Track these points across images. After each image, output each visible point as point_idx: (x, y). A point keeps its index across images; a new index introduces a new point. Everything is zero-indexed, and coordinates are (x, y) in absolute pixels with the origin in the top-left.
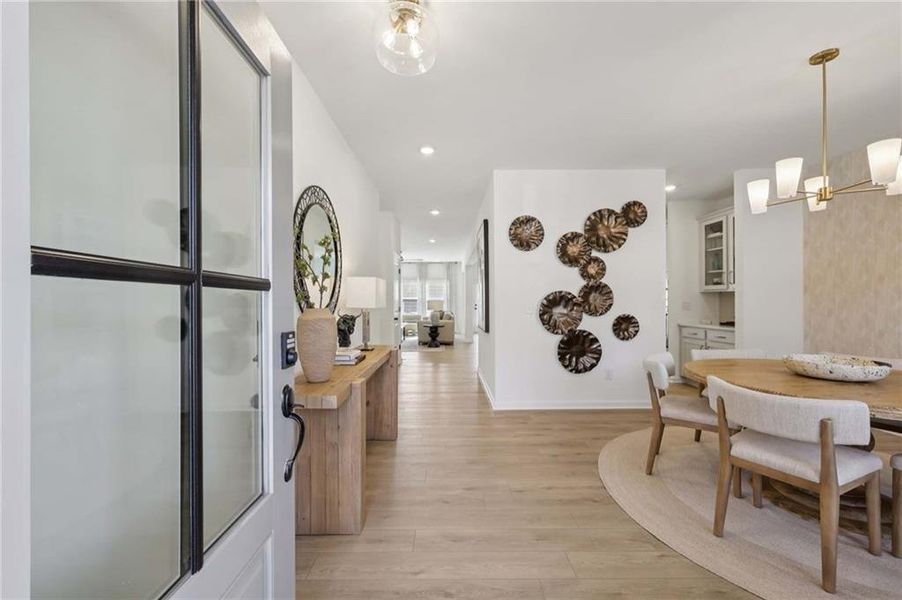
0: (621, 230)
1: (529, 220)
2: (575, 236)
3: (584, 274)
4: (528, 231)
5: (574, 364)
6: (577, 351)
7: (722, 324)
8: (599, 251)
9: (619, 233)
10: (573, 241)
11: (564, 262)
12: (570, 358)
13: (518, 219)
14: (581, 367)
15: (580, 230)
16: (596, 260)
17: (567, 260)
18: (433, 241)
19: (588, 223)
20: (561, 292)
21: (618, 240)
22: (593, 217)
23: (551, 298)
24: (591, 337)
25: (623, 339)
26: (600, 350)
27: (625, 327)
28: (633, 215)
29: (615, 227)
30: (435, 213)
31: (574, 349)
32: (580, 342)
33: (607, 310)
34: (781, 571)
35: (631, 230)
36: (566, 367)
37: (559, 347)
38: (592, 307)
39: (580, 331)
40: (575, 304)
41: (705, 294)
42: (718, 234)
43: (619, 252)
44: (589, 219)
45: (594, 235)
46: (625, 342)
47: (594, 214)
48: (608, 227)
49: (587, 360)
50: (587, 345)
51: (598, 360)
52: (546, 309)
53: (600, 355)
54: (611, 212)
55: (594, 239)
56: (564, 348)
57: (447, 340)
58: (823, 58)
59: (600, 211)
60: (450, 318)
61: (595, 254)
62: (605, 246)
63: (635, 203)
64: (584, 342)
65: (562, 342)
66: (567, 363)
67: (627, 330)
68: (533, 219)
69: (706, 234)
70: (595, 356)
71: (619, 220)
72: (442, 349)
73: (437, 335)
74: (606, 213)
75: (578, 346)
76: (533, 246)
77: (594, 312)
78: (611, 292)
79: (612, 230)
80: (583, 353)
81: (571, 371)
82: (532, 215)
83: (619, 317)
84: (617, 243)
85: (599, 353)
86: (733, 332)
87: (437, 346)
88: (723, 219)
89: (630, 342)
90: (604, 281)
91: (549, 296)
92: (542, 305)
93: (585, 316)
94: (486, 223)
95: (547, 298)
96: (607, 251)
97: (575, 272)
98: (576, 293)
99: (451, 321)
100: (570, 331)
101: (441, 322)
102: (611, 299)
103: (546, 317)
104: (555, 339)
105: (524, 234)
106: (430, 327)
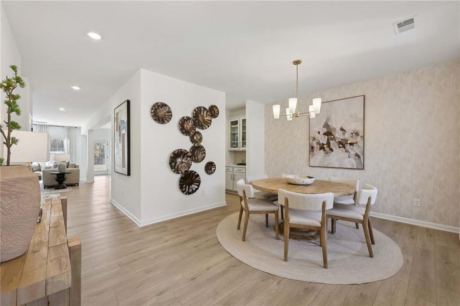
0: (209, 119)
1: (164, 105)
2: (188, 118)
3: (192, 140)
4: (162, 112)
5: (187, 190)
6: (189, 182)
7: (238, 164)
8: (199, 128)
9: (208, 120)
10: (187, 121)
11: (183, 133)
12: (186, 186)
13: (157, 103)
14: (190, 191)
15: (190, 115)
16: (198, 133)
17: (184, 131)
18: (62, 109)
19: (194, 112)
20: (181, 150)
21: (208, 123)
22: (197, 110)
23: (176, 152)
24: (196, 174)
25: (209, 174)
26: (200, 181)
27: (210, 168)
28: (213, 111)
29: (206, 117)
30: (76, 88)
31: (187, 181)
32: (191, 177)
33: (203, 159)
34: (309, 266)
35: (213, 120)
36: (183, 192)
37: (180, 181)
38: (196, 158)
39: (191, 171)
40: (188, 156)
41: (230, 151)
42: (236, 126)
43: (209, 129)
44: (195, 110)
45: (197, 120)
46: (210, 175)
47: (197, 108)
48: (203, 116)
49: (194, 187)
50: (194, 178)
51: (199, 186)
52: (173, 159)
53: (200, 183)
54: (205, 109)
55: (197, 121)
56: (182, 182)
57: (72, 182)
58: (297, 63)
59: (200, 107)
60: (76, 167)
61: (197, 130)
62: (202, 126)
63: (215, 106)
64: (192, 177)
65: (182, 178)
66: (184, 190)
67: (211, 169)
68: (166, 105)
69: (231, 126)
70: (198, 184)
71: (208, 113)
72: (68, 190)
73: (64, 179)
74: (202, 109)
75: (189, 179)
76: (166, 121)
77: (197, 161)
78: (205, 150)
79: (205, 118)
80: (192, 183)
81: (186, 194)
82: (165, 103)
83: (208, 163)
84: (207, 125)
85: (199, 182)
86: (245, 168)
87: (64, 188)
88: (238, 120)
89: (213, 175)
90: (202, 144)
91: (175, 152)
92: (171, 157)
93: (193, 163)
94: (128, 102)
95: (174, 153)
96: (203, 129)
97: (188, 138)
98: (188, 150)
99: (76, 168)
100: (185, 171)
101: (68, 170)
102: (205, 153)
103: (173, 164)
104: (178, 177)
105: (160, 114)
106: (58, 174)
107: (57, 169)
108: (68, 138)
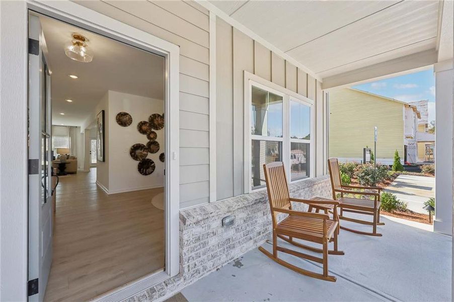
1: (126, 114)
2: (145, 123)
3: (149, 137)
4: (125, 119)
5: (144, 172)
6: (146, 167)
9: (161, 123)
10: (144, 125)
11: (141, 133)
12: (143, 170)
13: (120, 113)
14: (147, 173)
15: (147, 120)
16: (153, 132)
17: (142, 131)
20: (139, 144)
23: (135, 146)
24: (151, 161)
25: (162, 161)
26: (155, 166)
27: (163, 157)
29: (160, 121)
30: (70, 101)
31: (144, 166)
33: (157, 151)
36: (141, 173)
37: (139, 166)
38: (152, 150)
39: (147, 159)
40: (145, 149)
43: (162, 130)
44: (151, 117)
46: (163, 163)
47: (153, 115)
48: (158, 121)
49: (150, 170)
50: (150, 164)
52: (133, 151)
53: (155, 168)
54: (159, 115)
55: (152, 124)
59: (155, 114)
61: (153, 130)
62: (157, 127)
64: (148, 163)
65: (140, 164)
68: (128, 114)
70: (153, 168)
71: (162, 119)
74: (157, 115)
75: (146, 165)
76: (127, 125)
77: (152, 152)
78: (159, 144)
80: (148, 168)
81: (143, 174)
82: (127, 112)
83: (161, 154)
84: (161, 127)
87: (65, 175)
90: (156, 140)
92: (131, 149)
93: (149, 154)
94: (103, 112)
95: (133, 146)
96: (157, 130)
97: (145, 136)
98: (145, 144)
99: (75, 160)
100: (143, 159)
101: (67, 161)
102: (159, 147)
103: (133, 154)
104: (137, 163)
105: (123, 120)
106: (59, 164)
107: (59, 160)
108: (70, 136)
